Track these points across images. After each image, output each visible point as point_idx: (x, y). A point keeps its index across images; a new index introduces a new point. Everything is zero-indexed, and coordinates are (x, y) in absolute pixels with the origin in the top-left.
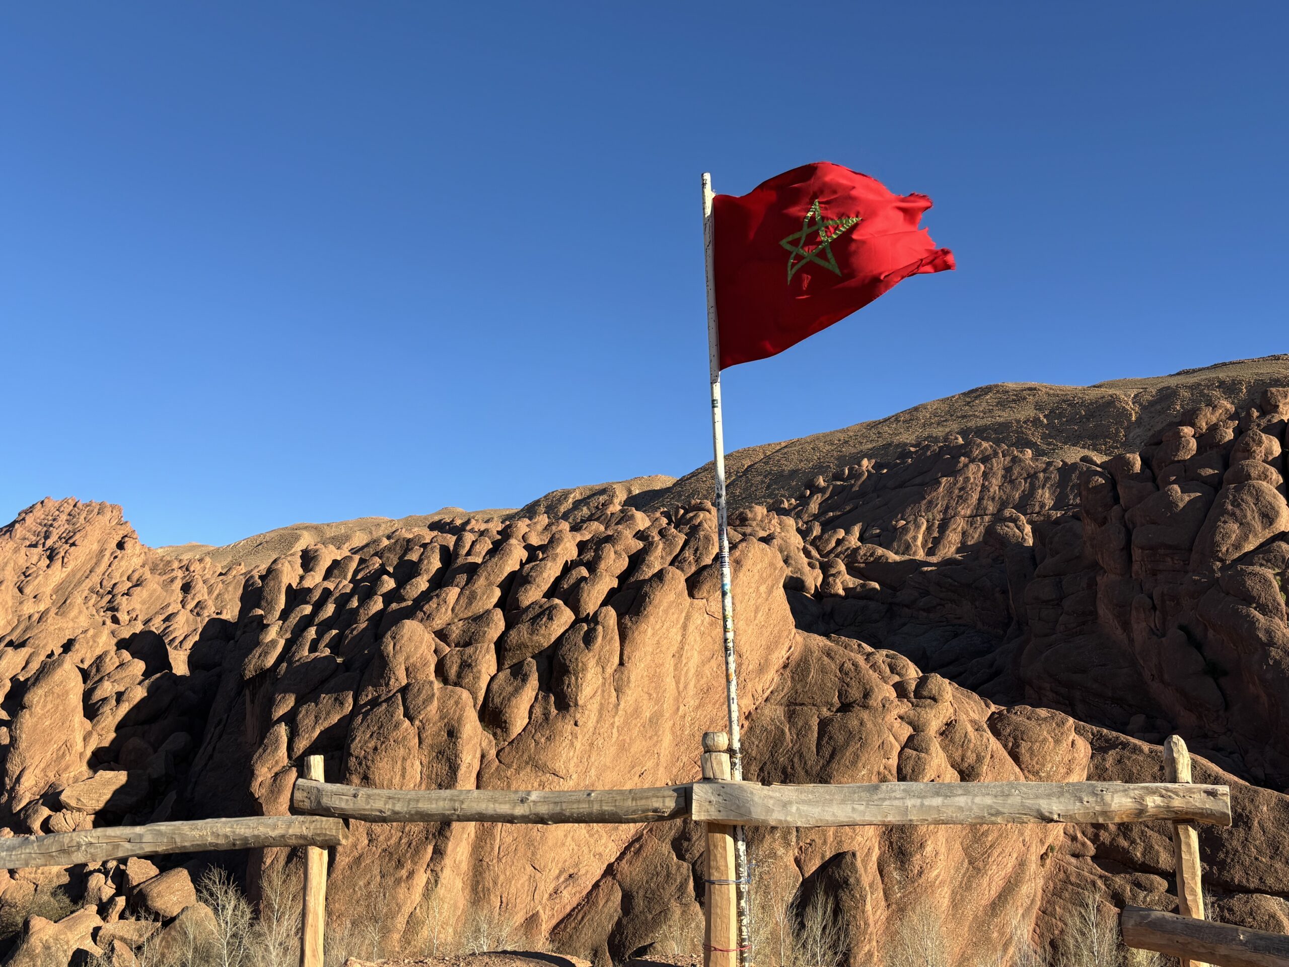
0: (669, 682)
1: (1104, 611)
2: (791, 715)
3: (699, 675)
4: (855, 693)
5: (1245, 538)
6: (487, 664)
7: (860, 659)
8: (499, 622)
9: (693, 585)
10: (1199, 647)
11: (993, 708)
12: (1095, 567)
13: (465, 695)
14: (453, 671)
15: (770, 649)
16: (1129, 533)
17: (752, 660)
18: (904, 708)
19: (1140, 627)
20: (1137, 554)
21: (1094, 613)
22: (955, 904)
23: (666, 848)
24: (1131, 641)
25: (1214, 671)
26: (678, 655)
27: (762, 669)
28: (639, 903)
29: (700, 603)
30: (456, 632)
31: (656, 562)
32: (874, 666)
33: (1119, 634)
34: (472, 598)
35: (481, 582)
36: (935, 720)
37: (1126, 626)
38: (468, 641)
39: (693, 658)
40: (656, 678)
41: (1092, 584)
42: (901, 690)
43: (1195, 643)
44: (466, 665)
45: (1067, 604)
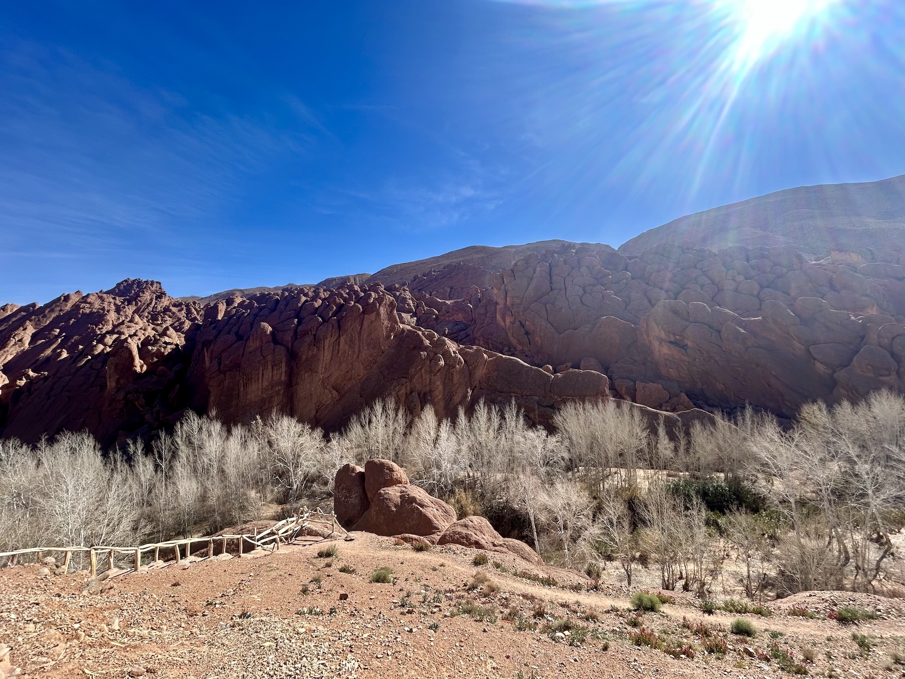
1: (498, 317)
2: (398, 351)
3: (368, 339)
7: (420, 333)
9: (365, 310)
10: (523, 327)
12: (497, 303)
15: (391, 330)
16: (506, 293)
19: (508, 320)
21: (496, 317)
24: (506, 325)
25: (527, 333)
29: (366, 316)
30: (280, 326)
32: (424, 335)
33: (503, 323)
37: (504, 321)
39: (365, 334)
40: (351, 340)
43: (522, 325)
45: (488, 314)
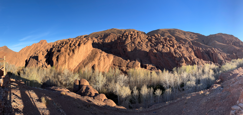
0: (82, 52)
1: (118, 47)
2: (92, 54)
3: (85, 51)
4: (96, 53)
5: (127, 42)
6: (68, 51)
7: (97, 50)
8: (69, 47)
9: (84, 44)
11: (107, 54)
13: (67, 53)
14: (66, 51)
15: (90, 49)
17: (89, 50)
18: (100, 54)
19: (120, 48)
20: (120, 43)
22: (103, 68)
23: (82, 64)
25: (124, 52)
26: (83, 50)
27: (90, 51)
28: (80, 68)
29: (85, 45)
30: (66, 48)
31: (81, 42)
32: (98, 51)
34: (67, 45)
35: (68, 44)
36: (102, 55)
37: (119, 48)
38: (67, 49)
39: (84, 50)
40: (81, 51)
41: (117, 45)
42: (100, 52)
43: (123, 50)
44: (67, 51)
45: (115, 46)
